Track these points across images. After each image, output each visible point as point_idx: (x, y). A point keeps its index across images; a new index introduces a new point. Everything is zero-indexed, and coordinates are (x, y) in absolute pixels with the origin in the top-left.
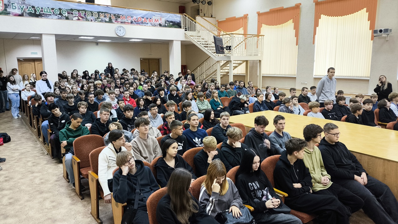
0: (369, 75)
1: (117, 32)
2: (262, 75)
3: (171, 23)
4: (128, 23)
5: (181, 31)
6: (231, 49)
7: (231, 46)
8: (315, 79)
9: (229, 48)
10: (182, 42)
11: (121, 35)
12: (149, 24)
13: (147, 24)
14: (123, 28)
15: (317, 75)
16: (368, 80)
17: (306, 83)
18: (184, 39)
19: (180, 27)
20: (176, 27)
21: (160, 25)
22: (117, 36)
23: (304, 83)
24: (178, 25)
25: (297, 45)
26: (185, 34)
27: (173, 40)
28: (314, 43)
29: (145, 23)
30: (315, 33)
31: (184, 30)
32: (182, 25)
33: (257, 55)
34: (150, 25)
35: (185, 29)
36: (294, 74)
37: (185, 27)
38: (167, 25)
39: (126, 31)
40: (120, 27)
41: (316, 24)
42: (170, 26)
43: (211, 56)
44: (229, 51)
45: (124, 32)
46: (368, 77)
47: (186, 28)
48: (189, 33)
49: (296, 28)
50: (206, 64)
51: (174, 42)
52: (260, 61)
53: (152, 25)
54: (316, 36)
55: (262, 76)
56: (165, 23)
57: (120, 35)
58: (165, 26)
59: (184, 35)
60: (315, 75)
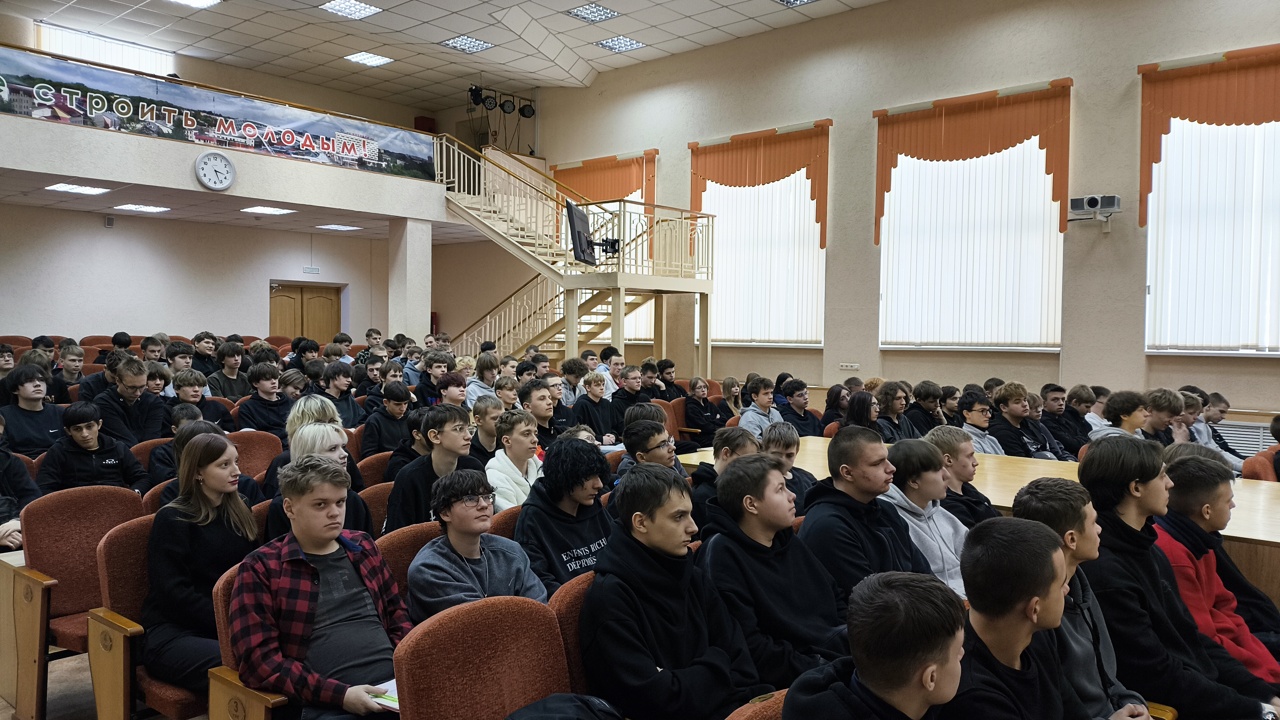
0: (1058, 341)
1: (202, 175)
2: (710, 344)
3: (399, 162)
4: (245, 146)
5: (436, 189)
6: (618, 251)
7: (617, 241)
8: (884, 352)
9: (612, 246)
10: (436, 226)
11: (219, 186)
12: (322, 158)
13: (317, 155)
14: (224, 162)
15: (889, 340)
16: (1056, 356)
17: (856, 366)
18: (443, 218)
19: (431, 177)
20: (415, 176)
21: (362, 164)
22: (201, 190)
23: (849, 368)
24: (421, 169)
25: (823, 245)
26: (447, 199)
27: (404, 220)
28: (877, 241)
29: (308, 153)
30: (880, 212)
31: (445, 187)
32: (437, 172)
33: (693, 276)
34: (327, 160)
35: (448, 183)
36: (814, 339)
37: (448, 177)
38: (384, 164)
39: (235, 173)
40: (216, 156)
41: (884, 185)
42: (396, 170)
43: (545, 273)
44: (610, 254)
45: (228, 176)
46: (1054, 346)
47: (453, 182)
48: (463, 199)
49: (819, 193)
50: (519, 303)
51: (410, 224)
52: (704, 297)
53: (332, 161)
54: (884, 220)
55: (712, 347)
56: (380, 159)
57: (211, 185)
58: (378, 169)
59: (445, 204)
60: (884, 340)
